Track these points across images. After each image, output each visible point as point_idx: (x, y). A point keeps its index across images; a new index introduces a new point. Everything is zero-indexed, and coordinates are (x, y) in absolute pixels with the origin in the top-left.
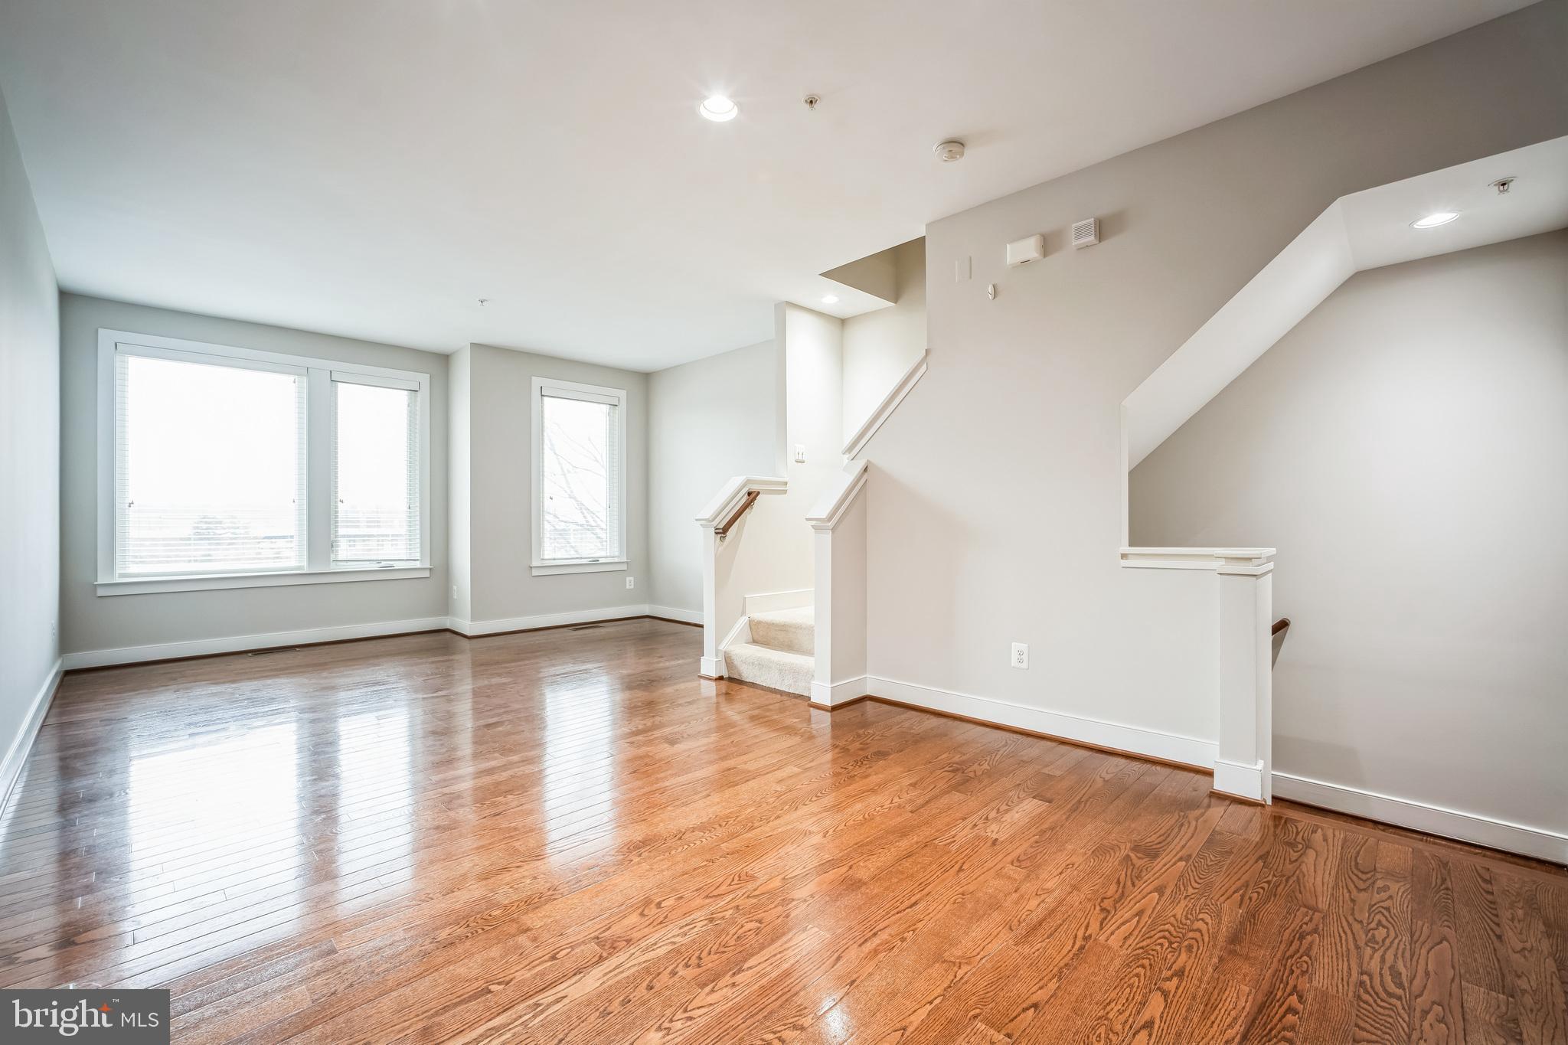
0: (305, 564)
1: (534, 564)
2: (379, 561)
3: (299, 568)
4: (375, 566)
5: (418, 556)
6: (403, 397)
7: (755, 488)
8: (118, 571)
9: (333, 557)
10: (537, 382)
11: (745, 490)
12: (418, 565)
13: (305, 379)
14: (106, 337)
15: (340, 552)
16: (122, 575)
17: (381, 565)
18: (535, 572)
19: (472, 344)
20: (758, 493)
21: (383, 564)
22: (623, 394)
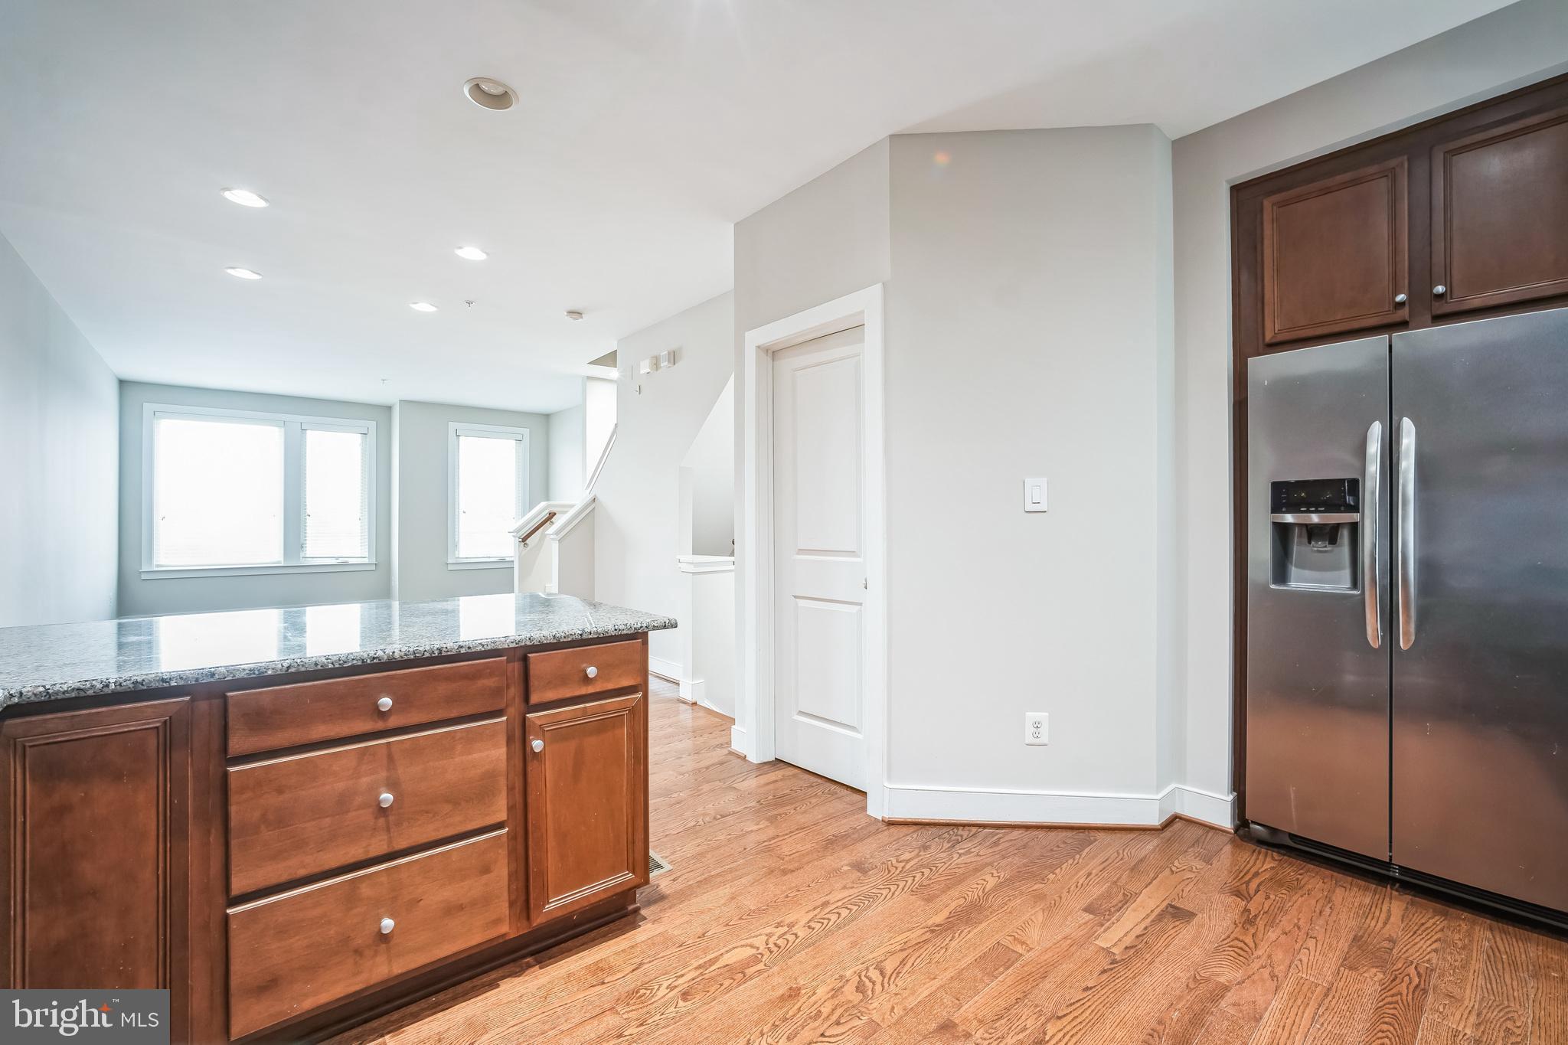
0: (282, 559)
1: (450, 561)
2: (337, 558)
3: (279, 562)
4: (334, 562)
5: (366, 555)
6: (357, 439)
7: (554, 510)
8: (155, 563)
9: (302, 555)
10: (452, 426)
11: (547, 511)
12: (366, 561)
13: (283, 429)
14: (148, 407)
15: (308, 552)
16: (158, 566)
17: (338, 561)
18: (450, 568)
19: (401, 401)
20: (555, 514)
21: (340, 560)
22: (526, 431)
